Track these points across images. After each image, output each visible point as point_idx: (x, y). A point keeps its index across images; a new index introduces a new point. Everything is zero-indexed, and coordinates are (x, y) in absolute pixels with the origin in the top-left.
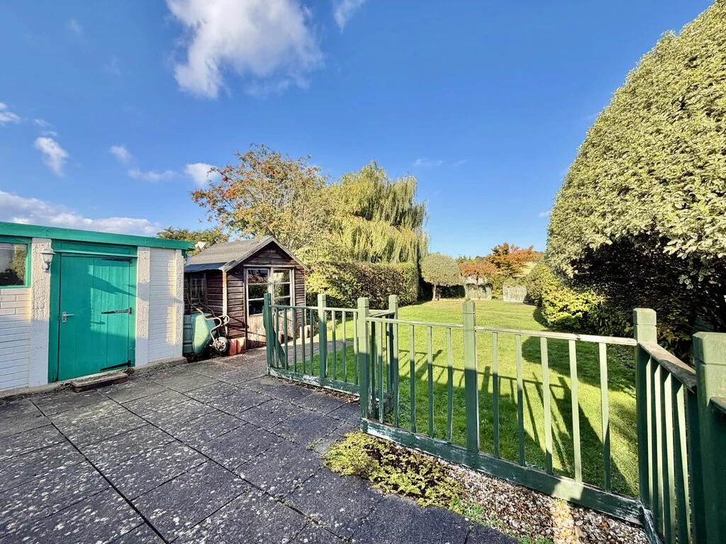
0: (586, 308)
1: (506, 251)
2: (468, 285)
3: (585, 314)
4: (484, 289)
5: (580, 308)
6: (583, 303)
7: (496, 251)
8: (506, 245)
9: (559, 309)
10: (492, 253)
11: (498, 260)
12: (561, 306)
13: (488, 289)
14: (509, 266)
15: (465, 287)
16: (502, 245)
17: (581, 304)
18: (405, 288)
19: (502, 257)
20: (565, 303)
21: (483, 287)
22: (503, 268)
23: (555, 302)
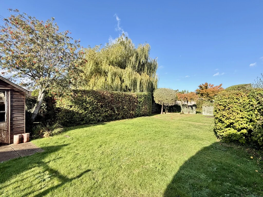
0: (251, 127)
1: (206, 87)
2: (183, 105)
3: (250, 131)
4: (192, 108)
5: (245, 125)
6: (247, 122)
7: (201, 87)
8: (206, 84)
9: (226, 125)
10: (199, 88)
11: (202, 92)
12: (228, 124)
13: (194, 108)
14: (208, 95)
15: (181, 107)
16: (204, 84)
17: (245, 122)
18: (139, 106)
19: (204, 91)
20: (232, 121)
21: (191, 107)
22: (205, 96)
23: (223, 119)
